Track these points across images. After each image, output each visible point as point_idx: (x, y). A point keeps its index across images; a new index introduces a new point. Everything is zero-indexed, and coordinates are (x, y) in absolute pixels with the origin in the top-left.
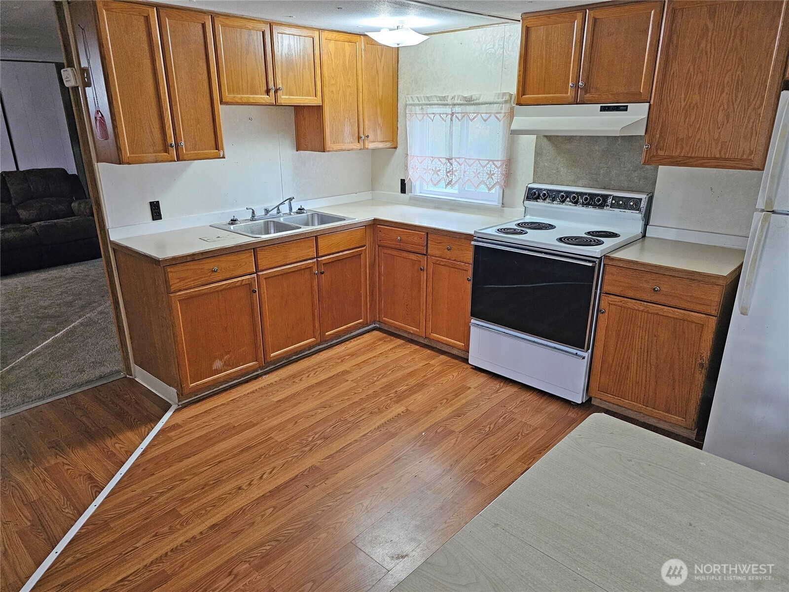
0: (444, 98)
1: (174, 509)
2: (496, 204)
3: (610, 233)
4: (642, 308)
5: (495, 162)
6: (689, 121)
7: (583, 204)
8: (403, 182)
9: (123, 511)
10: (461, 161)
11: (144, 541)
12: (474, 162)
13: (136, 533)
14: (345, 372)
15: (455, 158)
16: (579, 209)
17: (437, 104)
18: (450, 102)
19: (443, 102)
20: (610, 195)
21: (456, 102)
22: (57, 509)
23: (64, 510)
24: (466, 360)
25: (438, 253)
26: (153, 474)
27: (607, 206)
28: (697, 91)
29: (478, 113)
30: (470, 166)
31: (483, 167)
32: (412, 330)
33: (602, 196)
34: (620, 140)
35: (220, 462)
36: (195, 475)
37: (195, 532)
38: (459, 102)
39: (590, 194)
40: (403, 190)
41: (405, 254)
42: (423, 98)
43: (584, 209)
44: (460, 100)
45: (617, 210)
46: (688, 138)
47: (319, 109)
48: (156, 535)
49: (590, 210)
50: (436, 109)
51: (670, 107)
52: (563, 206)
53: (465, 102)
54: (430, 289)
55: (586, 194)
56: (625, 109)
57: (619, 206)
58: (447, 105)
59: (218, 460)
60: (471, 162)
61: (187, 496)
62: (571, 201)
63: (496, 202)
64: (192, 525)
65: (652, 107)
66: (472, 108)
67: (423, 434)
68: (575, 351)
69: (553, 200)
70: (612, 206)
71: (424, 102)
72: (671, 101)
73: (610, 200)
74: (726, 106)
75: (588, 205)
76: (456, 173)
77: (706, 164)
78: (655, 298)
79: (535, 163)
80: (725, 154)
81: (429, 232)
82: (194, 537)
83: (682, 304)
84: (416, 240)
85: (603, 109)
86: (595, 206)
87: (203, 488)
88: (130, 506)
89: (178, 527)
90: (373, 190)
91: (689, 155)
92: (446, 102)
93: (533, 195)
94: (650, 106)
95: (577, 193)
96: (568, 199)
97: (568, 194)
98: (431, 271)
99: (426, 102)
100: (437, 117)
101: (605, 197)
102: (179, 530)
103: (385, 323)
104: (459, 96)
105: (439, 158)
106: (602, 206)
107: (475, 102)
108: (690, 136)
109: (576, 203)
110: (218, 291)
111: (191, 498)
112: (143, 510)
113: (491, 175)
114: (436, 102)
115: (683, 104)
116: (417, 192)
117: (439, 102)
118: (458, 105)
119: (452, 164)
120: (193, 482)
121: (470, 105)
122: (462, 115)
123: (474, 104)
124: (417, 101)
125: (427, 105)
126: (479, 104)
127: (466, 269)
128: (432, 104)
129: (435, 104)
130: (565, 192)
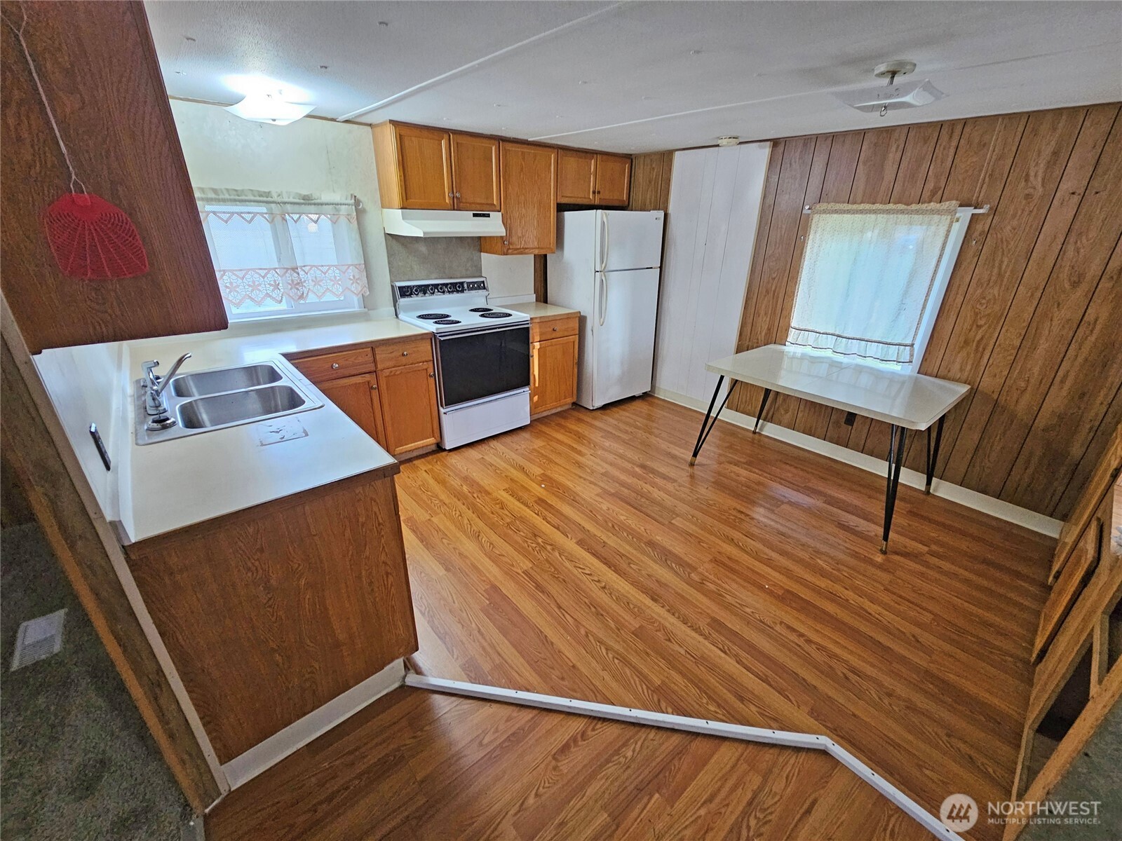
0: (268, 194)
1: (633, 633)
4: (550, 344)
5: (355, 266)
7: (449, 292)
9: (637, 679)
10: (306, 269)
11: (677, 648)
12: (328, 269)
15: (301, 267)
16: (447, 296)
17: (254, 201)
18: (275, 198)
19: (263, 198)
20: (465, 282)
21: (286, 200)
22: (629, 767)
23: (629, 758)
24: (441, 449)
25: (390, 364)
26: (574, 666)
27: (466, 290)
28: (523, 205)
30: (325, 274)
31: (345, 273)
33: (459, 283)
34: (454, 240)
35: (560, 607)
36: (578, 623)
37: (663, 612)
38: (291, 200)
39: (451, 284)
41: (345, 382)
42: (225, 192)
43: (451, 295)
44: (294, 198)
45: (473, 292)
48: (669, 640)
49: (455, 295)
50: (255, 208)
51: (512, 216)
52: (434, 296)
53: (302, 201)
54: (386, 406)
55: (448, 284)
56: (488, 216)
57: (473, 289)
59: (556, 609)
60: (325, 269)
61: (613, 626)
62: (439, 291)
64: (653, 615)
66: (312, 209)
68: (522, 390)
69: (424, 293)
70: (470, 289)
71: (227, 196)
72: (511, 212)
73: (465, 285)
74: (536, 217)
75: (453, 292)
78: (554, 335)
79: (389, 263)
81: (373, 346)
82: (669, 611)
83: (566, 334)
84: (360, 360)
85: (475, 215)
86: (458, 291)
87: (602, 615)
88: (629, 675)
89: (655, 625)
91: (525, 248)
92: (269, 199)
93: (405, 292)
94: (502, 214)
95: (442, 284)
96: (436, 290)
97: (436, 286)
98: (383, 386)
99: (232, 197)
101: (462, 283)
102: (660, 622)
104: (290, 193)
105: (275, 269)
106: (462, 291)
107: (316, 201)
108: (524, 235)
109: (444, 292)
111: (616, 621)
112: (635, 660)
113: (354, 280)
114: (252, 198)
115: (518, 215)
117: (258, 198)
118: (291, 203)
119: (298, 274)
120: (592, 625)
121: (311, 204)
122: (298, 216)
123: (315, 204)
124: (211, 195)
125: (235, 200)
126: (322, 204)
127: (425, 367)
128: (246, 201)
129: (250, 201)
130: (432, 285)
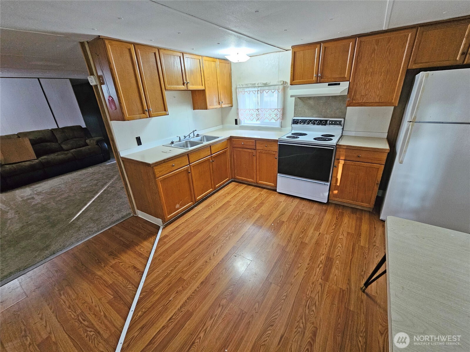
0: (254, 84)
1: (180, 277)
2: (278, 126)
3: (331, 135)
4: (353, 164)
5: (278, 110)
6: (366, 88)
7: (317, 124)
8: (236, 120)
9: (157, 283)
10: (263, 110)
11: (173, 296)
12: (268, 110)
13: (167, 293)
14: (228, 202)
15: (260, 109)
16: (316, 126)
18: (257, 85)
19: (254, 86)
20: (328, 120)
21: (259, 85)
22: (124, 287)
23: (127, 286)
24: (276, 190)
25: (261, 148)
26: (164, 261)
27: (327, 124)
28: (370, 75)
29: (269, 90)
30: (267, 112)
31: (273, 112)
32: (250, 180)
33: (325, 120)
34: (331, 98)
35: (192, 251)
36: (184, 258)
37: (195, 287)
38: (261, 85)
39: (320, 120)
40: (236, 123)
41: (245, 150)
42: (244, 85)
43: (318, 126)
45: (332, 126)
46: (366, 95)
47: (203, 91)
48: (177, 292)
49: (320, 126)
50: (251, 89)
51: (358, 83)
52: (309, 125)
53: (264, 85)
54: (258, 163)
55: (318, 120)
56: (339, 84)
57: (332, 124)
58: (256, 87)
59: (191, 250)
60: (267, 110)
61: (184, 270)
62: (312, 123)
63: (278, 125)
64: (192, 284)
65: (351, 83)
66: (267, 88)
67: (273, 224)
68: (324, 183)
69: (304, 123)
70: (330, 124)
71: (245, 86)
72: (358, 80)
73: (328, 122)
74: (382, 81)
75: (319, 124)
76: (260, 115)
77: (374, 105)
78: (358, 159)
79: (295, 109)
80: (381, 101)
81: (256, 140)
82: (195, 290)
83: (370, 161)
84: (251, 144)
85: (329, 85)
86: (322, 124)
87: (190, 265)
88: (159, 280)
89: (186, 286)
90: (222, 124)
91: (366, 102)
92: (255, 86)
93: (295, 122)
94: (350, 82)
95: (314, 120)
96: (311, 123)
97: (311, 120)
98: (258, 156)
100: (251, 92)
101: (326, 121)
102: (187, 287)
103: (237, 179)
104: (261, 83)
105: (253, 109)
106: (325, 125)
107: (268, 85)
108: (367, 94)
109: (314, 124)
110: (175, 175)
111: (186, 271)
112: (166, 280)
113: (276, 115)
115: (364, 82)
116: (243, 124)
117: (252, 86)
118: (261, 87)
119: (259, 112)
120: (184, 262)
121: (266, 86)
122: (262, 91)
123: (268, 86)
124: (241, 86)
125: (246, 87)
126: (270, 86)
127: (274, 154)
128: (249, 87)
129: (250, 87)
130: (309, 120)
